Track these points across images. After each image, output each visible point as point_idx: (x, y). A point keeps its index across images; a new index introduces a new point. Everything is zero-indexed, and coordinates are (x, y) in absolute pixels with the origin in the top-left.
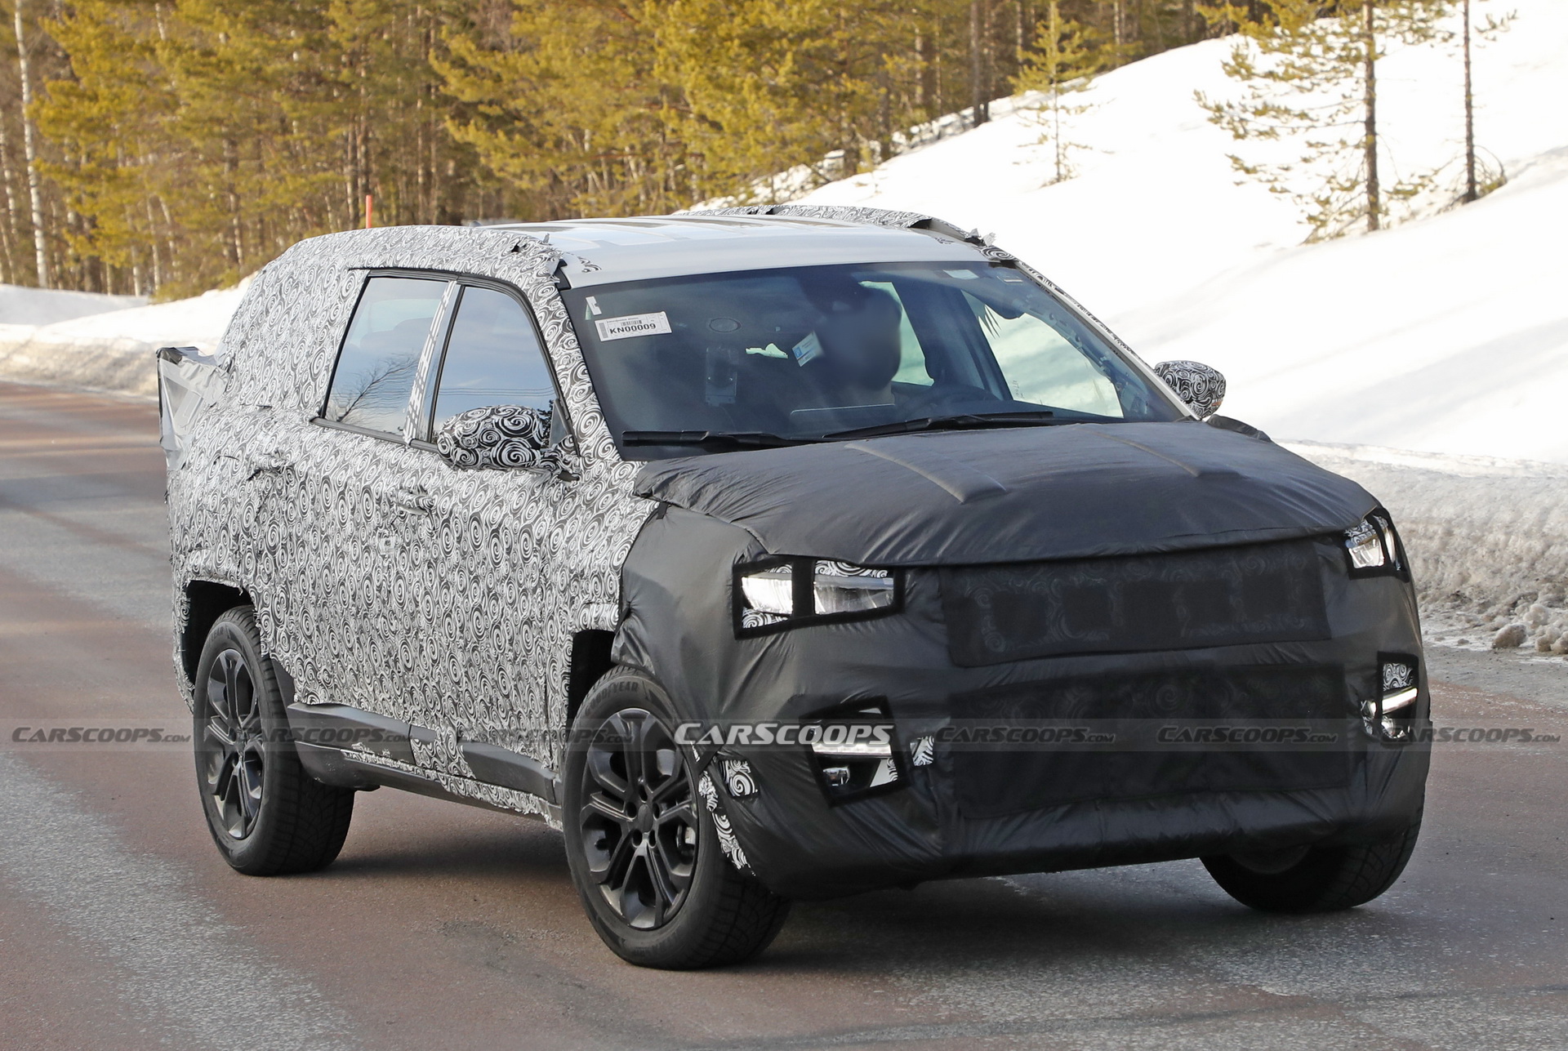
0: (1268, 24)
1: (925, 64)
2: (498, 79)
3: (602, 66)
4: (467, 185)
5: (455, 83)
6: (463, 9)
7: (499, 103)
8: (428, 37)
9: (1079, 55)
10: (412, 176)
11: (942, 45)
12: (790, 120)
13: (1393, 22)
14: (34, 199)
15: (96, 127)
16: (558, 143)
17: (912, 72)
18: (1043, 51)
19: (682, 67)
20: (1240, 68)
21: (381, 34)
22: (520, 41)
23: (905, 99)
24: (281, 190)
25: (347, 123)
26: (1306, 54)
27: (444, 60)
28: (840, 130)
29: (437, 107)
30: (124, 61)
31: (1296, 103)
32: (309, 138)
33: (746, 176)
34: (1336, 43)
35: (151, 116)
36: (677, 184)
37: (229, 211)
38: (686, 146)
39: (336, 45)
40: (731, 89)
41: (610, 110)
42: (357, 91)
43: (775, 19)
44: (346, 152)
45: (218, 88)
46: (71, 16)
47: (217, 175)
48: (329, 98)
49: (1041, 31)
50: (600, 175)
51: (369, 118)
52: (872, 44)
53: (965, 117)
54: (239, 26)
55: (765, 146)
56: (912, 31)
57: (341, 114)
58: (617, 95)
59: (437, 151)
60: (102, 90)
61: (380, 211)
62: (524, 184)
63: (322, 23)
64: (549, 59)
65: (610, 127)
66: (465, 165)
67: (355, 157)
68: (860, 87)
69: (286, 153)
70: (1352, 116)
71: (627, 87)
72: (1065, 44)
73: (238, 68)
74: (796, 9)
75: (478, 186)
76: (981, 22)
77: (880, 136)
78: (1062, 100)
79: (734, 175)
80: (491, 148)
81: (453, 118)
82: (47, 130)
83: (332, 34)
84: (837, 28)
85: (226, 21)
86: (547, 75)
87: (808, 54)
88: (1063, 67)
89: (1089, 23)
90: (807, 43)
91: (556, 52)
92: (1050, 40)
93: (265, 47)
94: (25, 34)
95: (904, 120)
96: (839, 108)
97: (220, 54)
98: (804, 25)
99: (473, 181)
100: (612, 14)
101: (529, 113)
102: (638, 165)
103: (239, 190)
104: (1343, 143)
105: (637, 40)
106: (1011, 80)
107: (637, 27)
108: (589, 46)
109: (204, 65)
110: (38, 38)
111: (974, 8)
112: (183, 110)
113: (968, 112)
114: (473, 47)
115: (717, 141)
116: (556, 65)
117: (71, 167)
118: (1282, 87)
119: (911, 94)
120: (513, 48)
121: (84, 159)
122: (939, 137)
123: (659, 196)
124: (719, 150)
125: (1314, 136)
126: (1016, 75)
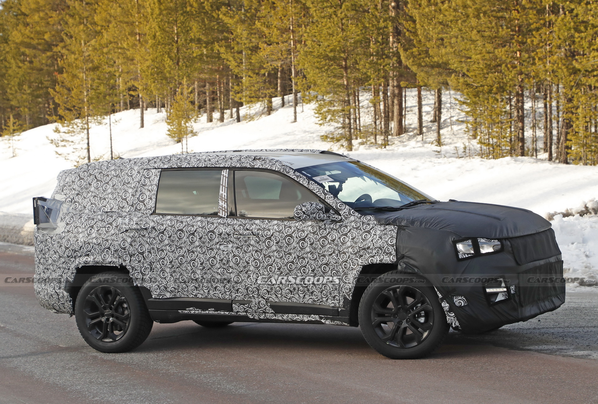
0: (63, 120)
9: (18, 127)
13: (93, 120)
18: (9, 126)
20: (57, 131)
26: (73, 128)
31: (71, 139)
34: (80, 125)
49: (9, 121)
70: (84, 142)
72: (14, 125)
78: (14, 138)
88: (14, 130)
89: (20, 120)
92: (11, 123)
104: (82, 148)
118: (67, 135)
125: (75, 146)
126: (2, 132)
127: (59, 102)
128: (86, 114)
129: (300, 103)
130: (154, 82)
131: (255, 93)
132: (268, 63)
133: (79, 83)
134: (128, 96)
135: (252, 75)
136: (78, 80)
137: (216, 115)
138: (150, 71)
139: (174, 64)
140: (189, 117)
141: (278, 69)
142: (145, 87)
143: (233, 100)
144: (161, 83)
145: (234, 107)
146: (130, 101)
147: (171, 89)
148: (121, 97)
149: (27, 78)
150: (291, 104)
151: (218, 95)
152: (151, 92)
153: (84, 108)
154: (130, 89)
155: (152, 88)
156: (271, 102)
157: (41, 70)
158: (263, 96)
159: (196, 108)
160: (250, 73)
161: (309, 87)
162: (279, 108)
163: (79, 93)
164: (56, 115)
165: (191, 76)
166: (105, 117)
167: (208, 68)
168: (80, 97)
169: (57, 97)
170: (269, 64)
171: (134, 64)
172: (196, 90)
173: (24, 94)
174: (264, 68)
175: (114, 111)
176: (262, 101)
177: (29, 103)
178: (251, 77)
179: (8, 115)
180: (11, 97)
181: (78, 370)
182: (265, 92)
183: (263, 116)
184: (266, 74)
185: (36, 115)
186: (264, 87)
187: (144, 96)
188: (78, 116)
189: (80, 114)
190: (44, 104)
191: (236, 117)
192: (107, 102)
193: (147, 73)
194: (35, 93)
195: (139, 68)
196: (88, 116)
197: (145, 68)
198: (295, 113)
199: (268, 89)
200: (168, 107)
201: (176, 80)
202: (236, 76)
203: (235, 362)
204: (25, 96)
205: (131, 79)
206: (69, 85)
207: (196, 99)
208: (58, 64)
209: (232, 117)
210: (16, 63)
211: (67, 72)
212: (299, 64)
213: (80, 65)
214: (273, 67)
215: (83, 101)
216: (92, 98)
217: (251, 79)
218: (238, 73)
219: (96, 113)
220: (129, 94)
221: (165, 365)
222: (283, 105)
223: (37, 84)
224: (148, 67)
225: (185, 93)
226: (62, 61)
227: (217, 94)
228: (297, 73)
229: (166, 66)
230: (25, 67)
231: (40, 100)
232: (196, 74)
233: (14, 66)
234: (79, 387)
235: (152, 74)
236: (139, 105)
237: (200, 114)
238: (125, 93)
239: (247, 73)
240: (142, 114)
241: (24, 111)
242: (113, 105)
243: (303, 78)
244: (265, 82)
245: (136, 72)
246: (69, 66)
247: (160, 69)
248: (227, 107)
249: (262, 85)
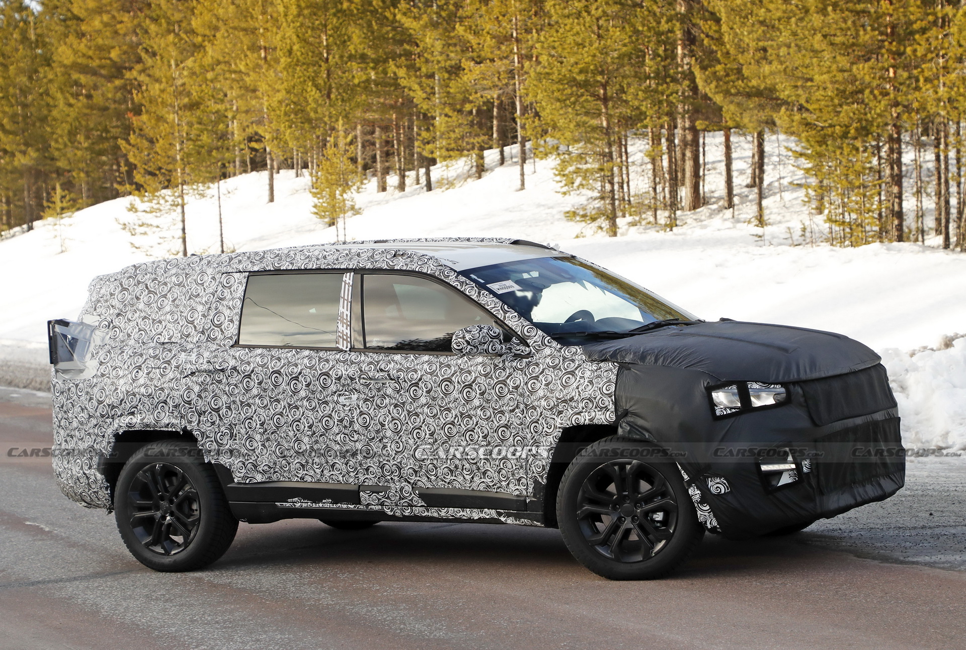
0: (143, 191)
1: (7, 208)
9: (69, 204)
11: (13, 200)
13: (191, 191)
18: (54, 203)
20: (132, 208)
26: (158, 203)
31: (155, 222)
34: (170, 199)
49: (53, 195)
53: (23, 228)
70: (176, 227)
72: (63, 200)
76: (29, 192)
78: (63, 221)
88: (63, 209)
89: (72, 192)
92: (57, 197)
104: (173, 237)
106: (42, 214)
111: (26, 186)
113: (25, 226)
118: (149, 215)
122: (13, 236)
125: (162, 234)
126: (44, 212)
127: (136, 162)
128: (180, 181)
129: (530, 158)
130: (290, 127)
131: (456, 142)
132: (476, 93)
133: (168, 130)
134: (247, 151)
135: (450, 114)
136: (166, 125)
137: (393, 180)
138: (283, 109)
139: (322, 96)
140: (347, 184)
141: (493, 103)
142: (275, 135)
143: (420, 154)
144: (302, 129)
145: (422, 167)
146: (251, 159)
147: (318, 137)
148: (237, 153)
149: (84, 123)
150: (515, 160)
151: (396, 147)
152: (286, 143)
153: (176, 170)
154: (250, 139)
155: (287, 137)
156: (482, 157)
157: (106, 109)
158: (468, 147)
159: (360, 169)
160: (447, 110)
161: (545, 132)
162: (496, 166)
163: (168, 146)
164: (131, 184)
165: (350, 116)
166: (211, 185)
167: (379, 103)
168: (170, 153)
169: (131, 153)
170: (479, 95)
171: (257, 97)
172: (359, 139)
173: (78, 149)
174: (471, 102)
175: (225, 176)
176: (468, 156)
177: (87, 164)
178: (449, 117)
179: (52, 183)
180: (56, 154)
181: (171, 601)
182: (472, 140)
183: (469, 180)
184: (474, 112)
185: (98, 184)
186: (470, 133)
187: (275, 150)
188: (166, 183)
189: (169, 181)
190: (112, 166)
191: (425, 183)
192: (213, 161)
193: (278, 112)
194: (97, 148)
195: (266, 103)
196: (182, 185)
197: (275, 104)
198: (522, 174)
199: (478, 135)
200: (313, 168)
201: (326, 124)
202: (425, 115)
203: (428, 587)
204: (79, 153)
205: (252, 123)
206: (151, 134)
207: (359, 153)
208: (132, 99)
209: (418, 183)
210: (65, 98)
211: (147, 112)
212: (527, 95)
213: (170, 101)
214: (485, 100)
215: (175, 160)
216: (189, 155)
217: (450, 120)
218: (428, 110)
219: (196, 179)
220: (249, 148)
221: (313, 593)
222: (502, 161)
223: (99, 133)
224: (280, 102)
225: (342, 143)
226: (140, 95)
227: (393, 146)
228: (524, 110)
229: (310, 100)
230: (80, 105)
231: (104, 158)
232: (358, 113)
233: (61, 103)
234: (174, 629)
235: (286, 114)
236: (266, 165)
237: (366, 179)
238: (242, 146)
239: (443, 109)
240: (271, 178)
241: (79, 177)
242: (224, 166)
243: (535, 117)
244: (472, 124)
245: (261, 111)
246: (151, 102)
247: (300, 105)
248: (411, 166)
249: (467, 129)
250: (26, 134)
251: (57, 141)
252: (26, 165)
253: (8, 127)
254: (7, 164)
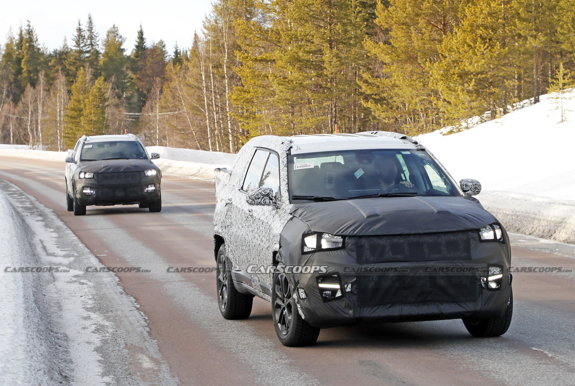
1: (518, 83)
2: (378, 87)
3: (412, 83)
4: (368, 121)
5: (364, 88)
6: (367, 64)
7: (379, 95)
8: (356, 73)
9: (570, 81)
10: (350, 118)
11: (524, 77)
12: (473, 101)
14: (229, 124)
15: (249, 101)
16: (397, 108)
17: (514, 86)
18: (558, 79)
19: (438, 83)
21: (341, 72)
22: (385, 75)
23: (511, 94)
24: (308, 122)
25: (329, 101)
27: (361, 81)
28: (490, 104)
29: (358, 96)
30: (258, 80)
32: (317, 106)
33: (459, 119)
35: (267, 98)
36: (436, 122)
37: (291, 129)
38: (439, 109)
39: (326, 76)
40: (454, 91)
41: (414, 97)
42: (333, 90)
43: (470, 68)
44: (329, 110)
45: (288, 89)
46: (242, 66)
47: (288, 117)
48: (324, 93)
49: (557, 72)
50: (411, 118)
51: (336, 99)
52: (501, 76)
53: (531, 101)
54: (295, 69)
55: (465, 109)
56: (514, 72)
57: (327, 98)
58: (417, 92)
59: (358, 110)
60: (251, 90)
61: (340, 130)
62: (386, 121)
63: (322, 68)
64: (395, 80)
65: (414, 103)
66: (367, 115)
67: (332, 112)
68: (497, 90)
69: (309, 110)
71: (420, 90)
72: (565, 77)
73: (295, 83)
74: (476, 65)
75: (371, 122)
76: (537, 70)
77: (503, 106)
78: (564, 95)
79: (455, 119)
80: (376, 109)
81: (363, 99)
82: (234, 103)
83: (325, 72)
84: (489, 71)
85: (291, 68)
86: (394, 86)
87: (480, 80)
88: (564, 84)
89: (573, 70)
90: (479, 76)
91: (397, 78)
92: (560, 76)
93: (304, 76)
94: (227, 72)
95: (511, 101)
96: (490, 97)
97: (289, 78)
98: (479, 70)
99: (370, 120)
100: (416, 66)
101: (388, 98)
102: (423, 115)
103: (294, 122)
105: (424, 75)
106: (547, 88)
107: (424, 71)
108: (408, 76)
109: (284, 82)
110: (231, 73)
111: (535, 65)
112: (277, 96)
113: (533, 99)
114: (370, 77)
115: (449, 108)
116: (397, 82)
117: (241, 114)
119: (514, 93)
120: (383, 77)
121: (245, 112)
122: (523, 107)
123: (430, 125)
124: (450, 110)
179: (556, 63)
180: (561, 38)
250: (537, 21)
251: (562, 27)
252: (536, 47)
253: (523, 15)
254: (521, 46)
